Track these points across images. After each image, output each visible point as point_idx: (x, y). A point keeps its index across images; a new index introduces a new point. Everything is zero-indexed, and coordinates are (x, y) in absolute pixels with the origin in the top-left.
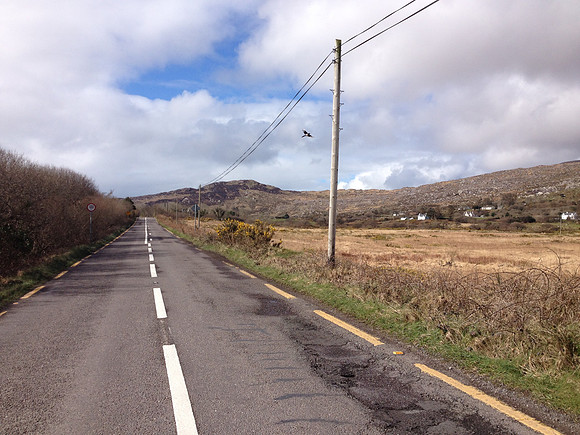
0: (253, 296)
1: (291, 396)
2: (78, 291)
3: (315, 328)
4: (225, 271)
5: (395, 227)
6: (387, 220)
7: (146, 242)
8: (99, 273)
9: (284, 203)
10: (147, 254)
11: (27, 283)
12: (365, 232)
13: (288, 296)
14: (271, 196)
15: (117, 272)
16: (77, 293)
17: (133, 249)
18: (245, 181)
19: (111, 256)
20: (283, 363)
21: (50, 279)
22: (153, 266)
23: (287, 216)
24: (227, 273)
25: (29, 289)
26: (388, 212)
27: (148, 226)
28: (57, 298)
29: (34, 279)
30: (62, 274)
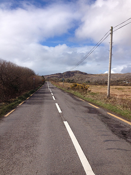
0: (86, 107)
1: (108, 141)
2: (34, 103)
3: (109, 118)
4: (75, 99)
5: (124, 85)
6: (122, 83)
7: (49, 89)
8: (38, 98)
9: (88, 78)
10: (51, 93)
11: (19, 100)
12: (115, 87)
13: (97, 107)
14: (84, 75)
15: (44, 98)
16: (34, 104)
17: (46, 91)
18: (76, 71)
19: (40, 93)
20: (102, 130)
21: (25, 99)
22: (53, 96)
23: (89, 82)
24: (76, 99)
25: (20, 102)
26: (122, 81)
27: (49, 84)
28: (29, 105)
29: (21, 99)
30: (28, 98)
